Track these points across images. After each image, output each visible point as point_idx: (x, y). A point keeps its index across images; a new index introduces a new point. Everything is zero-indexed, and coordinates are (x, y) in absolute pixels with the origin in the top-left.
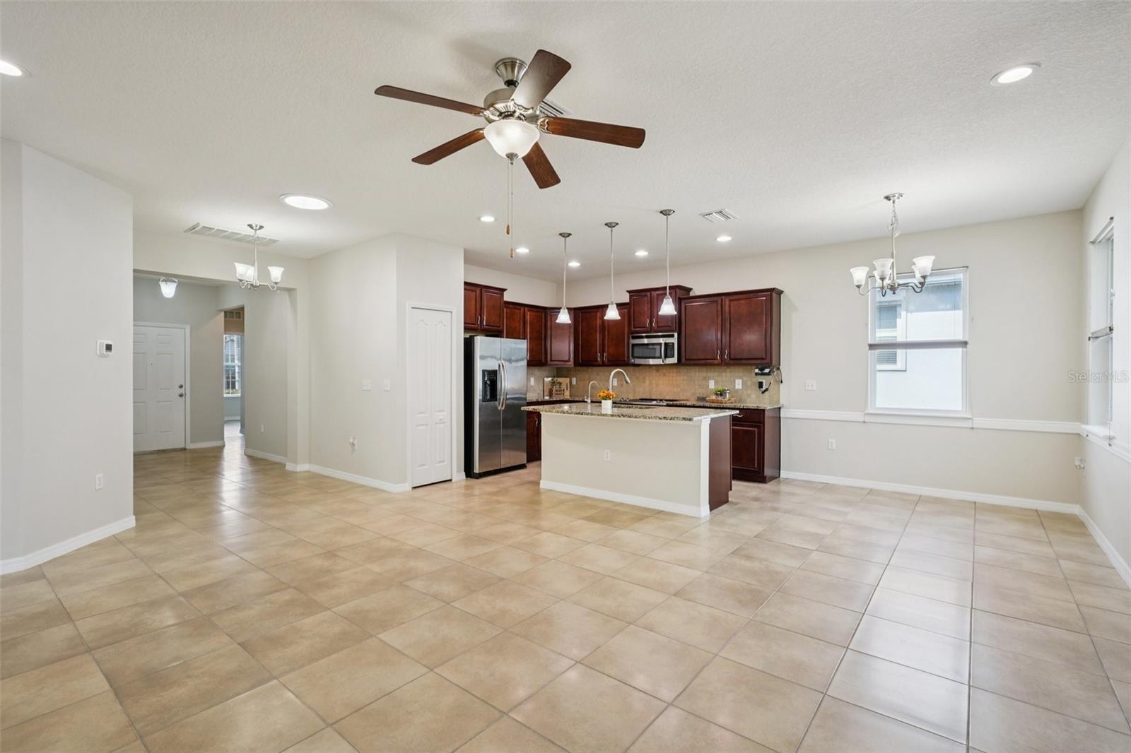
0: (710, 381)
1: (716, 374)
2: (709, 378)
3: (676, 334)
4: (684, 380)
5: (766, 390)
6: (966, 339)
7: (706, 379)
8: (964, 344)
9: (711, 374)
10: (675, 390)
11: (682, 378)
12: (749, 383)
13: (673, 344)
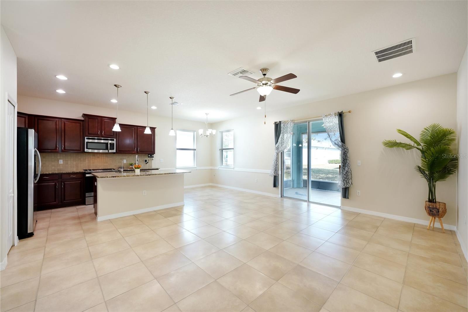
0: (124, 160)
1: (127, 157)
2: (124, 159)
3: (115, 139)
4: (110, 160)
5: (148, 163)
6: (195, 148)
7: (122, 159)
8: (195, 150)
9: (125, 157)
10: (105, 164)
11: (109, 159)
12: (141, 160)
13: (114, 144)
